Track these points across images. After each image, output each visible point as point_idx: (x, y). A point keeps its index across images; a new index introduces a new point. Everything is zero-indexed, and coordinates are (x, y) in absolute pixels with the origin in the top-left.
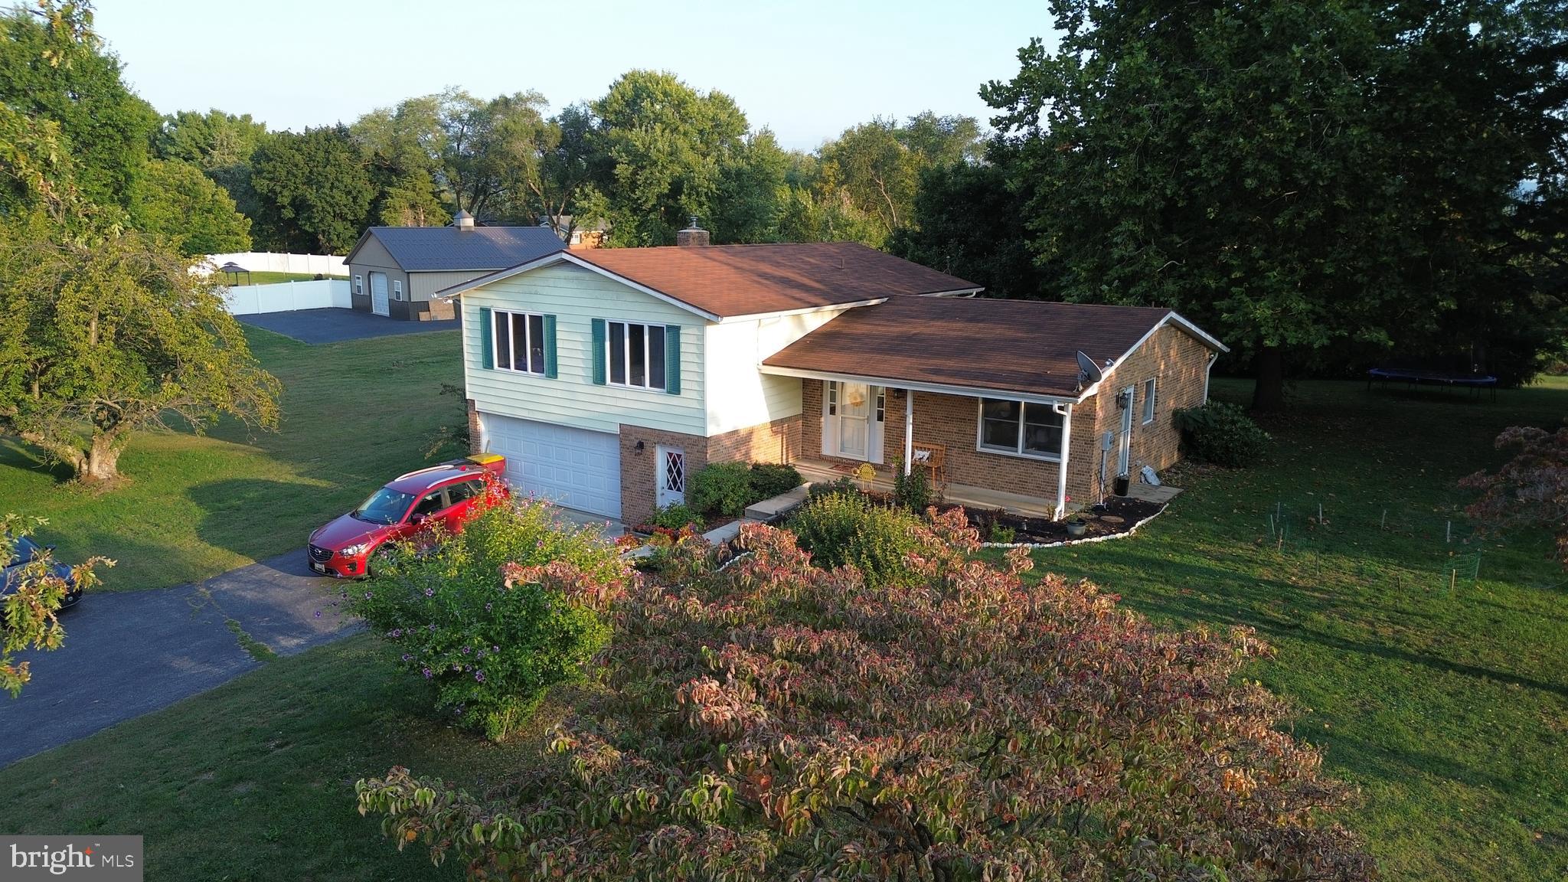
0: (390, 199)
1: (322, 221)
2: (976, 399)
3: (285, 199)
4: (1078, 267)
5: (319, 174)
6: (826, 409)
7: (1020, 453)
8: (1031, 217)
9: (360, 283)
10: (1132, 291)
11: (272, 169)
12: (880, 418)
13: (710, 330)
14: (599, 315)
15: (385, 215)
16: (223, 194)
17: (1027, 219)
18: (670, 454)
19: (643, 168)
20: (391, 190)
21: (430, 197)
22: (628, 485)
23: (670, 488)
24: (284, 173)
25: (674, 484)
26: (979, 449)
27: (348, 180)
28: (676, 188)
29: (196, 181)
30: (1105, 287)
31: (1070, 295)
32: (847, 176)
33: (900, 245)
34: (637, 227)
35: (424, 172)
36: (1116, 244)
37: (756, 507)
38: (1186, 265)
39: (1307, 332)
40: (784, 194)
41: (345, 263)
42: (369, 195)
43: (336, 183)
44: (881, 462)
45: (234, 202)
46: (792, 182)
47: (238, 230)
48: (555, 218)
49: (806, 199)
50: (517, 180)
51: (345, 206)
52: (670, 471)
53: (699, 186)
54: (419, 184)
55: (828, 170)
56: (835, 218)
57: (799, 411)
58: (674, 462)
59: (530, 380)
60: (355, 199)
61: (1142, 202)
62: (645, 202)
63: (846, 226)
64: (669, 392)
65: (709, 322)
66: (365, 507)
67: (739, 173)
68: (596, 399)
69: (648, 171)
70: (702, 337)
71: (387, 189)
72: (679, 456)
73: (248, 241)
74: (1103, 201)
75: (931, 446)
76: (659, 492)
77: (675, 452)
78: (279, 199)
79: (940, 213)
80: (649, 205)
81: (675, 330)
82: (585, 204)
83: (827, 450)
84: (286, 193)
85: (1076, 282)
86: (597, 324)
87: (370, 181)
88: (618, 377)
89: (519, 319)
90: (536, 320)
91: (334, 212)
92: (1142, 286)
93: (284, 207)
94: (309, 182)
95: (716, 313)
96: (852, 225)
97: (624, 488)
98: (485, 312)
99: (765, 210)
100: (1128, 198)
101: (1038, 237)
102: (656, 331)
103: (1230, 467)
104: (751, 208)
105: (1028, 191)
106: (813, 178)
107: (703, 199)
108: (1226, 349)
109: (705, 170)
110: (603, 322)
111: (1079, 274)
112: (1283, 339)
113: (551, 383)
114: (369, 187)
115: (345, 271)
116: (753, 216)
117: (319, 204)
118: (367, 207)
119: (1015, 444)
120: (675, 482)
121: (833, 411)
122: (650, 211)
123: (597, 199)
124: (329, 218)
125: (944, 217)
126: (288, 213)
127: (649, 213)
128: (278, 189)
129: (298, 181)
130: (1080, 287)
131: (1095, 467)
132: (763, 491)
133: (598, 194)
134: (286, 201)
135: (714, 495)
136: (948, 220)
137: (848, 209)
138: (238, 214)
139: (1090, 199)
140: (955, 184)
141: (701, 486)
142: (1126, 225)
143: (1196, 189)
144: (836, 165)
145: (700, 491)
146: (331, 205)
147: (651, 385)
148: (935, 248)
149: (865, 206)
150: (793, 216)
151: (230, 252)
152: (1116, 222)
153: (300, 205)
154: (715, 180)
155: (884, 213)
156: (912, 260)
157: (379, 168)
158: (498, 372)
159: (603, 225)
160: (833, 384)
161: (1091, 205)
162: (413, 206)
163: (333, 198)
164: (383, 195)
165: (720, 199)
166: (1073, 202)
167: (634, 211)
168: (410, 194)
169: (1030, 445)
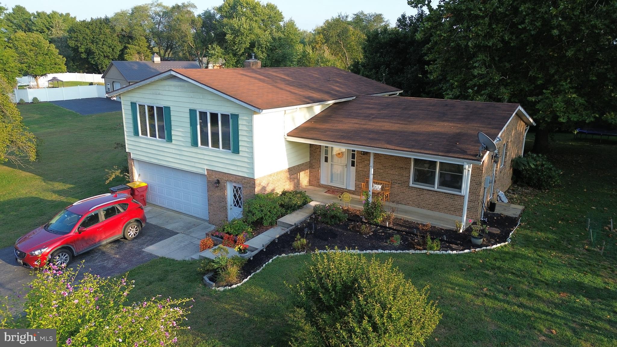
0: (128, 50)
1: (99, 59)
2: (410, 159)
3: (82, 49)
4: (453, 79)
5: (97, 38)
6: (323, 159)
7: (436, 189)
8: (428, 54)
9: (109, 86)
10: (483, 92)
11: (76, 36)
12: (353, 165)
13: (256, 117)
14: (193, 107)
15: (126, 57)
16: (53, 46)
17: (426, 54)
18: (235, 187)
19: (238, 36)
20: (129, 46)
21: (146, 49)
22: (212, 203)
23: (235, 205)
24: (81, 38)
25: (237, 203)
26: (411, 184)
27: (110, 41)
28: (252, 45)
29: (40, 41)
30: (470, 90)
31: (448, 94)
32: (327, 40)
33: (356, 69)
34: (235, 62)
35: (143, 38)
36: (475, 67)
37: (282, 220)
38: (509, 78)
39: (581, 115)
40: (300, 48)
41: (102, 77)
42: (119, 47)
43: (105, 43)
44: (354, 189)
45: (58, 51)
46: (303, 42)
47: (60, 63)
48: (201, 58)
49: (309, 50)
50: (183, 42)
51: (109, 52)
52: (235, 196)
53: (262, 44)
54: (141, 43)
55: (318, 38)
56: (322, 58)
57: (308, 160)
58: (237, 190)
59: (157, 143)
60: (113, 49)
61: (490, 44)
62: (239, 51)
63: (326, 62)
64: (233, 153)
65: (255, 113)
66: (54, 221)
67: (280, 39)
68: (194, 155)
69: (240, 38)
70: (251, 121)
71: (127, 45)
72: (240, 188)
73: (64, 68)
74: (470, 44)
75: (382, 182)
76: (229, 207)
77: (238, 186)
78: (80, 50)
79: (376, 53)
80: (241, 52)
81: (236, 117)
82: (213, 52)
83: (323, 182)
84: (83, 47)
85: (452, 88)
86: (192, 112)
87: (120, 41)
88: (205, 142)
89: (151, 108)
90: (160, 109)
91: (104, 55)
92: (489, 90)
93: (82, 53)
94: (92, 42)
95: (259, 108)
96: (329, 61)
97: (210, 205)
98: (133, 105)
99: (292, 55)
100: (483, 42)
101: (431, 64)
102: (225, 117)
103: (540, 189)
104: (285, 54)
105: (426, 41)
106: (312, 42)
107: (264, 50)
108: (534, 124)
109: (265, 37)
110: (195, 111)
111: (453, 84)
112: (569, 118)
113: (169, 145)
114: (119, 44)
115: (102, 81)
116: (286, 57)
117: (97, 51)
118: (118, 53)
119: (433, 184)
120: (237, 202)
121: (326, 160)
122: (241, 55)
123: (218, 50)
124: (102, 58)
125: (378, 55)
126: (84, 56)
127: (241, 56)
128: (79, 45)
129: (88, 41)
130: (454, 90)
131: (481, 198)
132: (288, 209)
133: (219, 48)
134: (83, 50)
135: (258, 215)
136: (380, 57)
137: (327, 54)
138: (60, 56)
139: (463, 43)
140: (384, 38)
141: (251, 209)
142: (481, 57)
143: (522, 36)
144: (322, 36)
145: (250, 212)
146: (102, 52)
147: (223, 148)
148: (374, 70)
149: (334, 53)
150: (303, 56)
151: (56, 72)
152: (474, 55)
153: (89, 52)
154: (270, 42)
155: (343, 56)
156: (363, 75)
157: (124, 36)
158: (141, 138)
159: (221, 61)
160: (326, 147)
161: (463, 46)
162: (139, 53)
163: (103, 49)
164: (126, 48)
165: (271, 50)
166: (452, 44)
167: (235, 55)
168: (137, 47)
169: (443, 184)
